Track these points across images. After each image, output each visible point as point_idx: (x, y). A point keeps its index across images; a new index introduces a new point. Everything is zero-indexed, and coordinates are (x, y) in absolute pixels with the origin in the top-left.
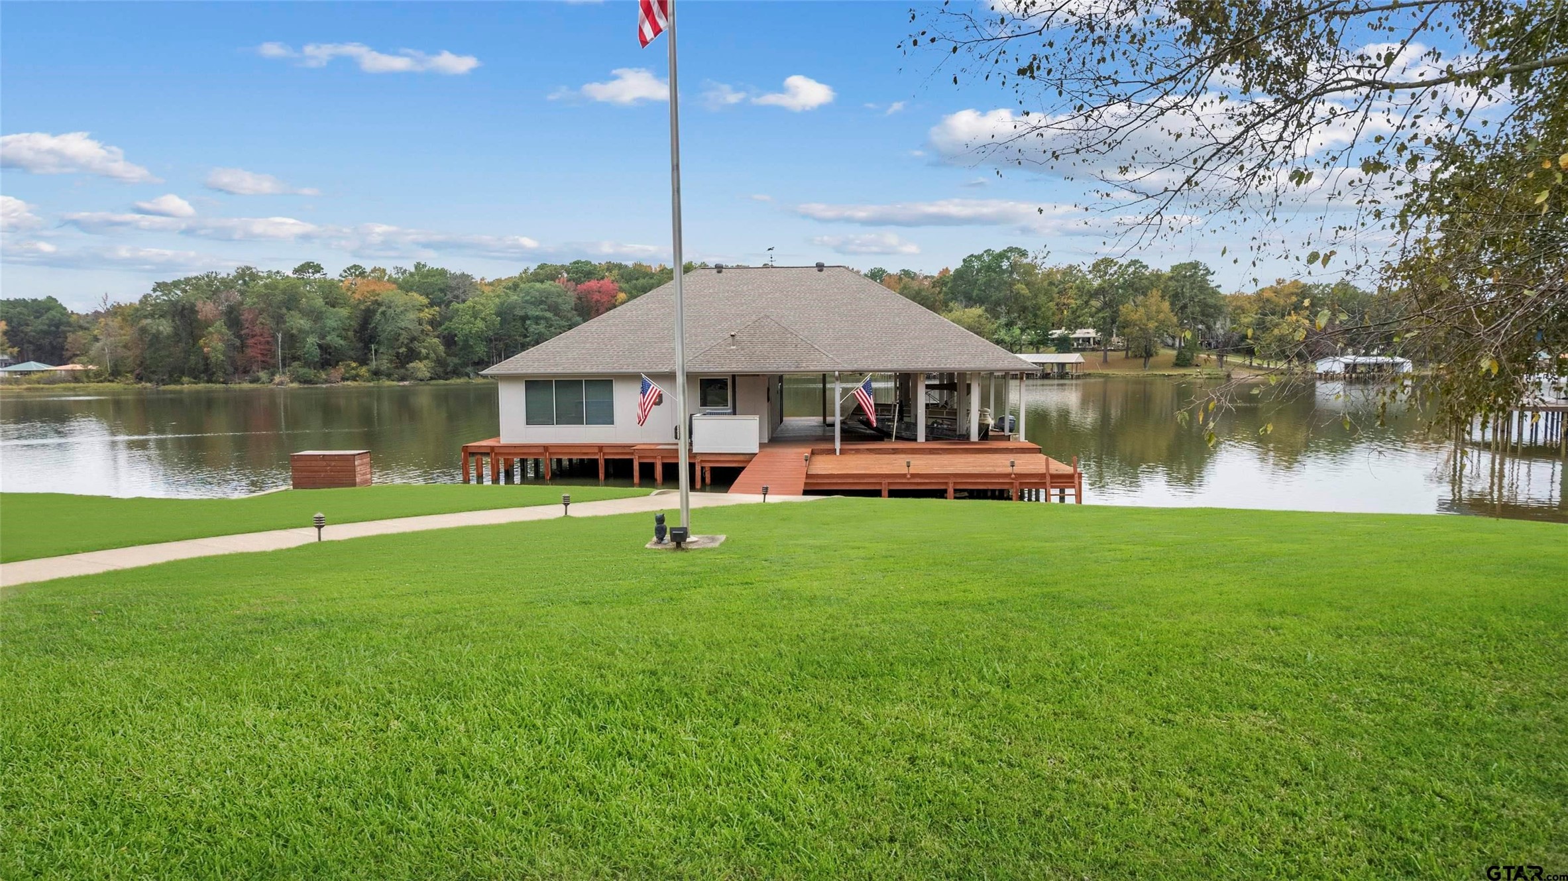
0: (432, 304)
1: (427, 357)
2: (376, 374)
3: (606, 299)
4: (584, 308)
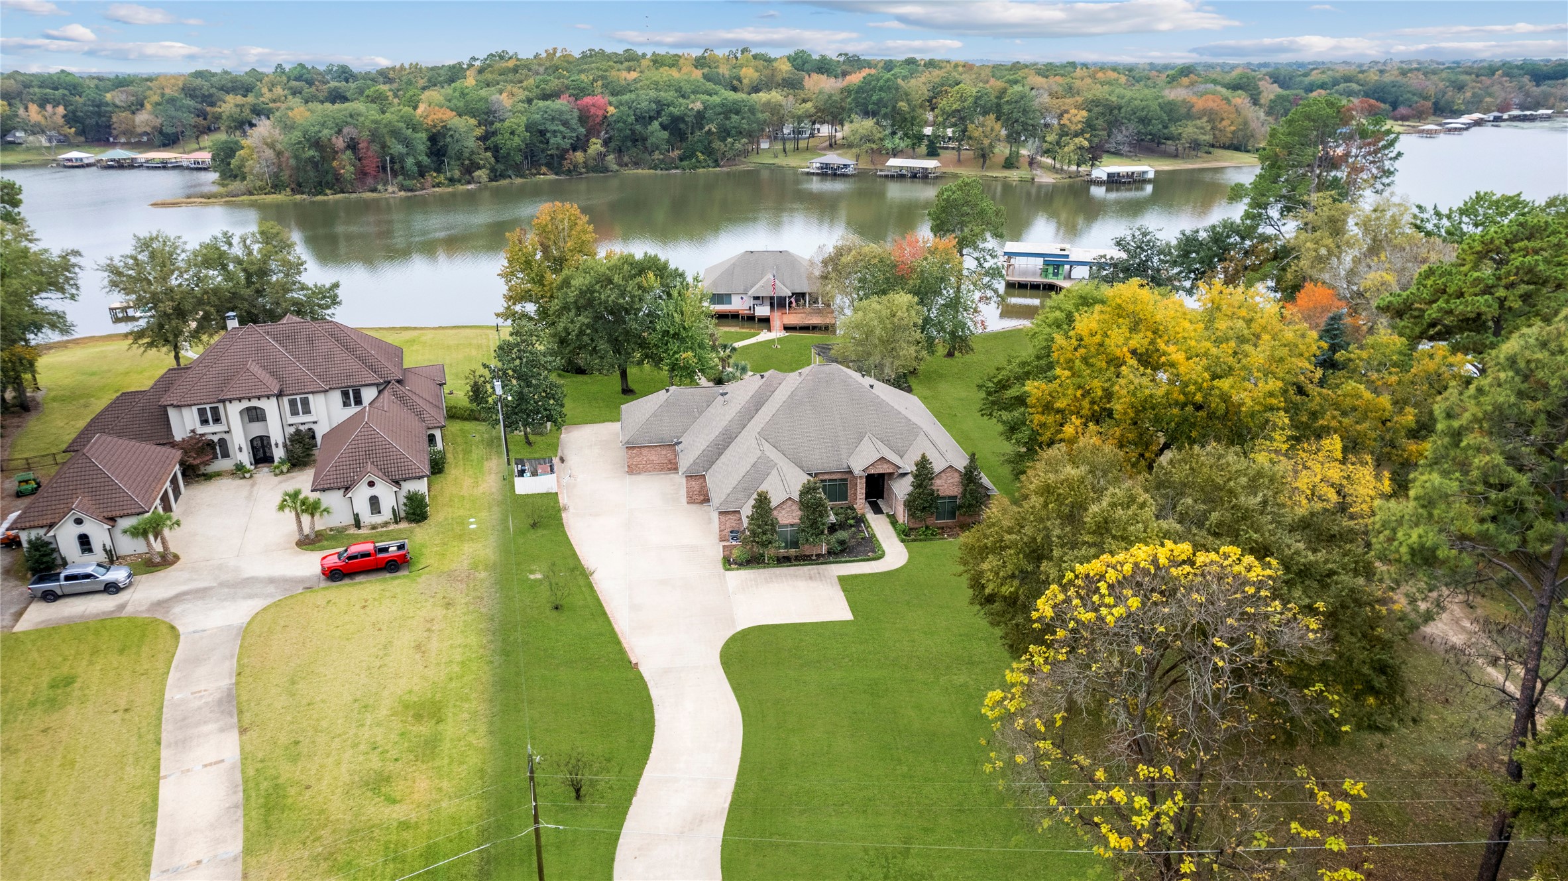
0: (480, 124)
1: (484, 167)
2: (452, 181)
3: (600, 113)
4: (584, 118)
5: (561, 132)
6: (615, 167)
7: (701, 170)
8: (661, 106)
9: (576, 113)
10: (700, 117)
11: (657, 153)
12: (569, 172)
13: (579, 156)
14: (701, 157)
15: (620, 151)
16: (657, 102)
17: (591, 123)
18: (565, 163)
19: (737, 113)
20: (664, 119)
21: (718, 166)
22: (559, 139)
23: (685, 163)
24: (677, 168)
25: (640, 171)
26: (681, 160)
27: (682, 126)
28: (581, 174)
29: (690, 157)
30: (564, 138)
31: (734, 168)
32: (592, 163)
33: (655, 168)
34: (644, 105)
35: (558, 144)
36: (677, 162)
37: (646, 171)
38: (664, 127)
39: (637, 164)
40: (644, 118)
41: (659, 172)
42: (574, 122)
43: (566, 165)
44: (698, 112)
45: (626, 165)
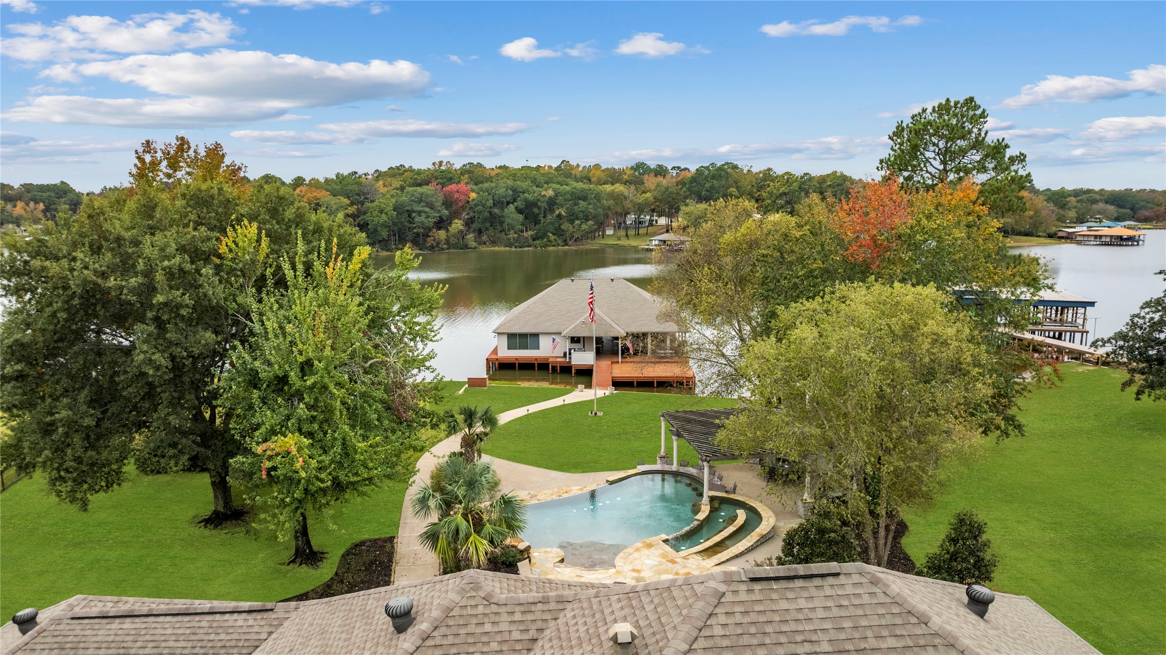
0: (352, 204)
3: (463, 197)
4: (448, 203)
5: (426, 212)
6: (474, 244)
7: (551, 248)
8: (516, 193)
9: (441, 198)
10: (552, 203)
11: (512, 232)
12: (432, 248)
13: (442, 234)
14: (552, 237)
15: (480, 232)
16: (514, 190)
17: (454, 208)
18: (429, 239)
19: (585, 199)
20: (519, 203)
21: (567, 244)
22: (423, 218)
23: (537, 242)
24: (530, 246)
25: (496, 248)
26: (534, 240)
27: (536, 210)
28: (443, 249)
29: (542, 238)
30: (428, 217)
31: (581, 247)
32: (453, 240)
33: (510, 246)
34: (502, 191)
35: (423, 223)
36: (530, 241)
37: (502, 249)
38: (519, 211)
39: (494, 243)
40: (502, 203)
41: (513, 249)
42: (438, 204)
43: (430, 241)
44: (550, 198)
45: (485, 243)
